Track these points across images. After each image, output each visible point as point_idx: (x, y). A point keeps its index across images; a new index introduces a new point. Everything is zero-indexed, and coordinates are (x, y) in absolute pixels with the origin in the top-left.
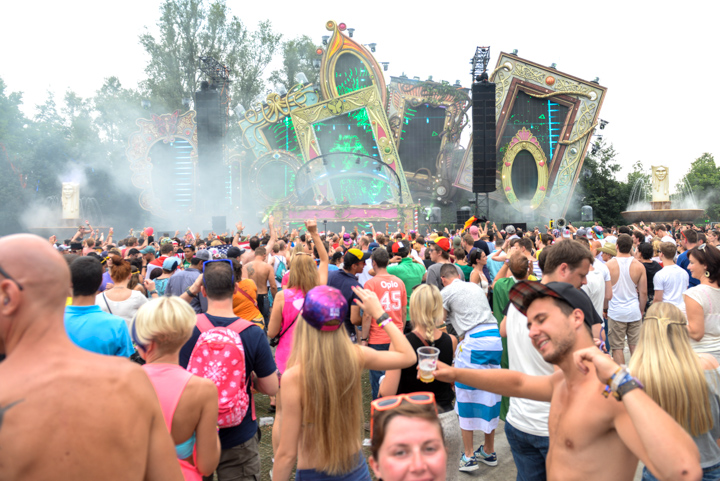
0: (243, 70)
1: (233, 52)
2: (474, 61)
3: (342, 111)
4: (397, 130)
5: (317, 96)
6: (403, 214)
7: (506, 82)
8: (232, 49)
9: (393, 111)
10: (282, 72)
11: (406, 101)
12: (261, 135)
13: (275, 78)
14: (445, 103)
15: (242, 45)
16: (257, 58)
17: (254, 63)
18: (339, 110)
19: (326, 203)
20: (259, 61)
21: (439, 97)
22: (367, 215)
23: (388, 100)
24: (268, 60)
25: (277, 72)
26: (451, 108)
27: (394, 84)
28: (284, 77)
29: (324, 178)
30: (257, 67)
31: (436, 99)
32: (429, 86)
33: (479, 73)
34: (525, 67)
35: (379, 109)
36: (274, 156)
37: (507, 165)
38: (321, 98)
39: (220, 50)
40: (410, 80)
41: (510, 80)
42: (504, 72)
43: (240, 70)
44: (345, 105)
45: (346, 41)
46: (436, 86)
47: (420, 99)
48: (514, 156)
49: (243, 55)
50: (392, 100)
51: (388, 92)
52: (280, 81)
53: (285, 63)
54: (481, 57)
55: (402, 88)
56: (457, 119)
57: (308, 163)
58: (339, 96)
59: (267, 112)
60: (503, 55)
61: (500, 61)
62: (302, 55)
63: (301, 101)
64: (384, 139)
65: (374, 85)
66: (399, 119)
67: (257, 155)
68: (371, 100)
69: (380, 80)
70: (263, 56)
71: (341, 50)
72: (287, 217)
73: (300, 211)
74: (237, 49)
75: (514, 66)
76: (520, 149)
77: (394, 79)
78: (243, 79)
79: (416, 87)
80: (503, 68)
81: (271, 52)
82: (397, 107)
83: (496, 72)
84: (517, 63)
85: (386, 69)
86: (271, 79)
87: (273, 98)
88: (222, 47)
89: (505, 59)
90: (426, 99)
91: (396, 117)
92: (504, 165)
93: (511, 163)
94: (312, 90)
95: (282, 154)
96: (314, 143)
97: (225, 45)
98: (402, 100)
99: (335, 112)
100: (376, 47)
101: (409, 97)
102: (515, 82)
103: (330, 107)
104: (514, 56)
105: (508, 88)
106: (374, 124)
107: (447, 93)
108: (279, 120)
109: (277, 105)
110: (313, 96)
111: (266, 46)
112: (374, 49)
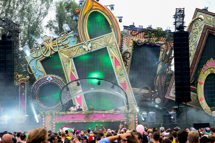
0: (29, 20)
1: (23, 9)
2: (176, 17)
3: (91, 49)
4: (128, 61)
5: (76, 40)
6: (128, 117)
7: (200, 28)
8: (22, 7)
9: (125, 48)
10: (55, 21)
11: (134, 42)
12: (40, 65)
13: (50, 25)
14: (159, 42)
15: (29, 4)
16: (38, 13)
17: (36, 16)
18: (90, 49)
19: (80, 110)
20: (40, 14)
21: (156, 39)
22: (105, 118)
23: (122, 41)
24: (46, 14)
25: (51, 21)
26: (164, 46)
27: (126, 31)
28: (56, 25)
29: (80, 93)
30: (38, 19)
31: (154, 40)
32: (149, 32)
33: (178, 24)
34: (212, 17)
35: (115, 47)
36: (47, 79)
37: (201, 84)
38: (79, 41)
39: (14, 8)
40: (136, 28)
41: (203, 27)
42: (199, 22)
43: (27, 21)
44: (94, 45)
45: (95, 4)
46: (154, 31)
47: (143, 40)
48: (205, 77)
49: (29, 10)
50: (125, 41)
51: (122, 36)
52: (54, 27)
53: (57, 16)
54: (180, 14)
55: (131, 33)
56: (168, 53)
57: (69, 83)
58: (89, 40)
59: (44, 50)
60: (197, 10)
61: (195, 15)
62: (68, 10)
63: (66, 43)
64: (119, 67)
65: (113, 32)
66: (129, 53)
67: (37, 78)
68: (110, 42)
69: (117, 28)
70: (42, 11)
71: (91, 9)
72: (54, 119)
73: (63, 115)
74: (25, 7)
75: (206, 17)
76: (209, 73)
77: (125, 27)
78: (29, 26)
79: (140, 32)
80: (198, 19)
81: (48, 8)
82: (128, 46)
83: (193, 22)
84: (208, 15)
85: (120, 21)
86: (47, 26)
87: (48, 41)
88: (16, 6)
89: (199, 13)
90: (147, 40)
91: (128, 52)
92: (199, 84)
93: (203, 82)
94: (72, 35)
95: (52, 77)
96: (73, 71)
97: (17, 5)
98: (131, 41)
99: (87, 50)
100: (114, 7)
101: (136, 39)
102: (206, 28)
103: (84, 47)
104: (205, 11)
105: (201, 32)
106: (112, 57)
107: (161, 36)
108: (51, 55)
109: (50, 45)
110: (73, 39)
111: (44, 5)
112: (112, 8)
